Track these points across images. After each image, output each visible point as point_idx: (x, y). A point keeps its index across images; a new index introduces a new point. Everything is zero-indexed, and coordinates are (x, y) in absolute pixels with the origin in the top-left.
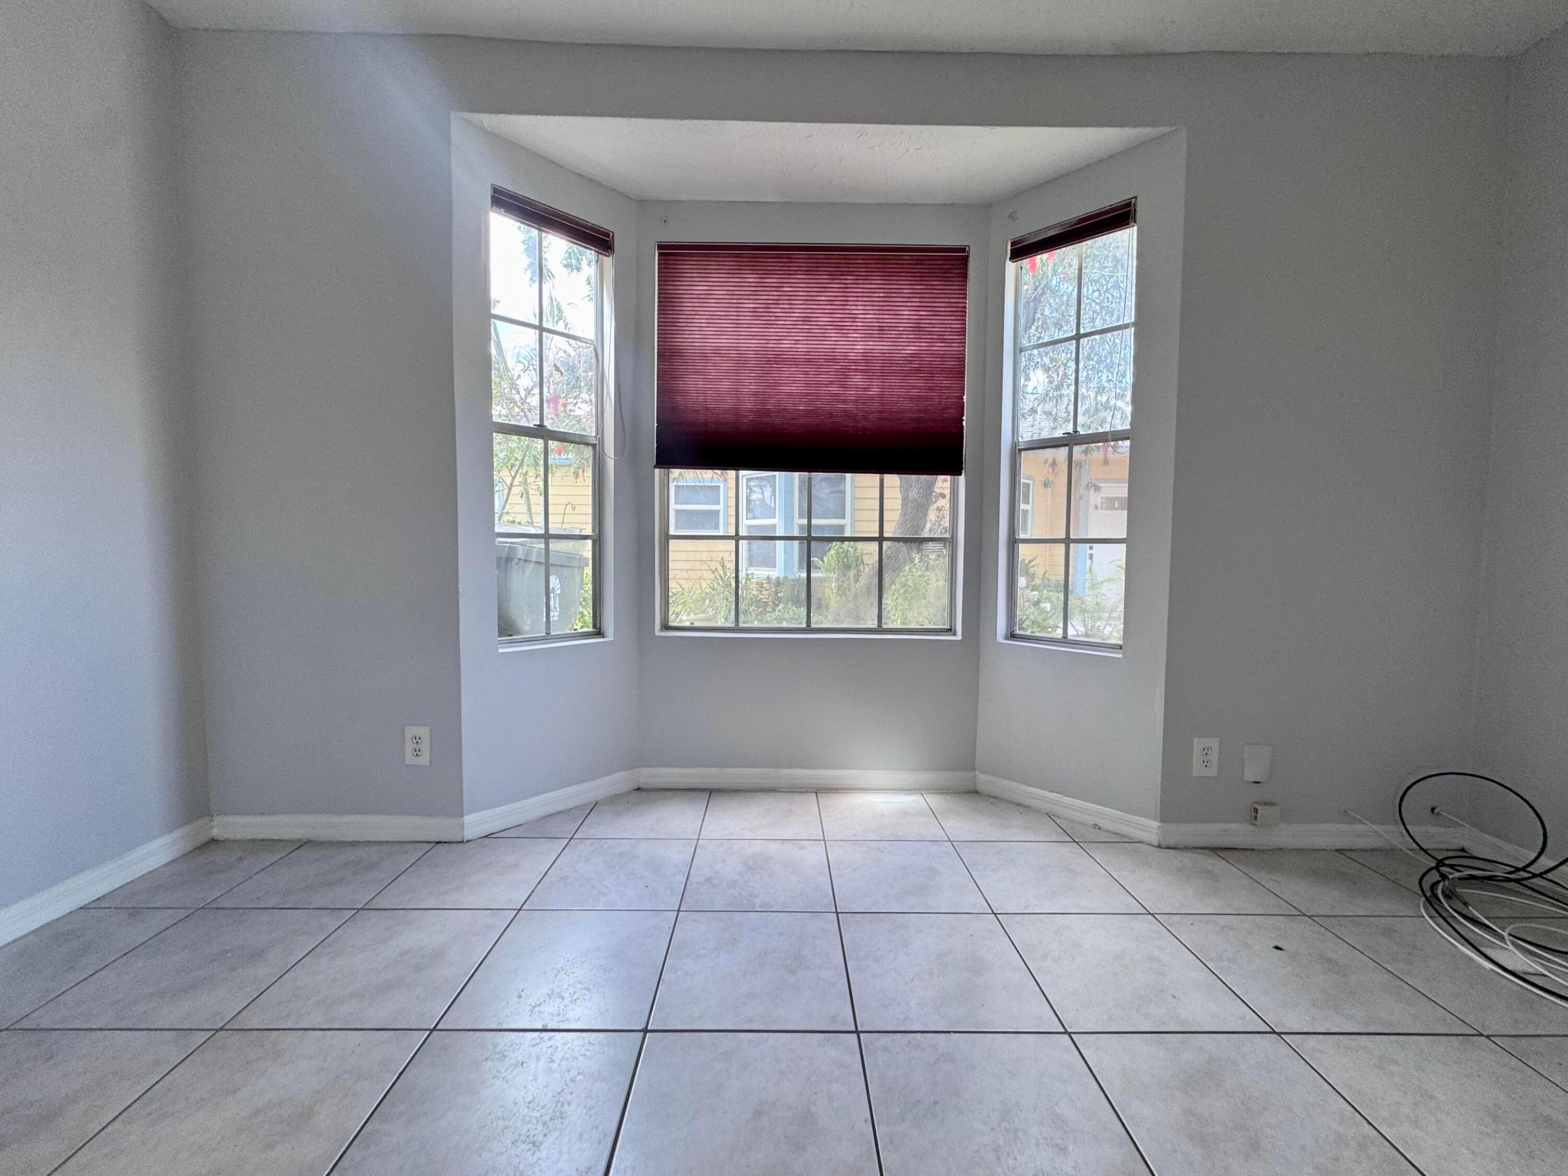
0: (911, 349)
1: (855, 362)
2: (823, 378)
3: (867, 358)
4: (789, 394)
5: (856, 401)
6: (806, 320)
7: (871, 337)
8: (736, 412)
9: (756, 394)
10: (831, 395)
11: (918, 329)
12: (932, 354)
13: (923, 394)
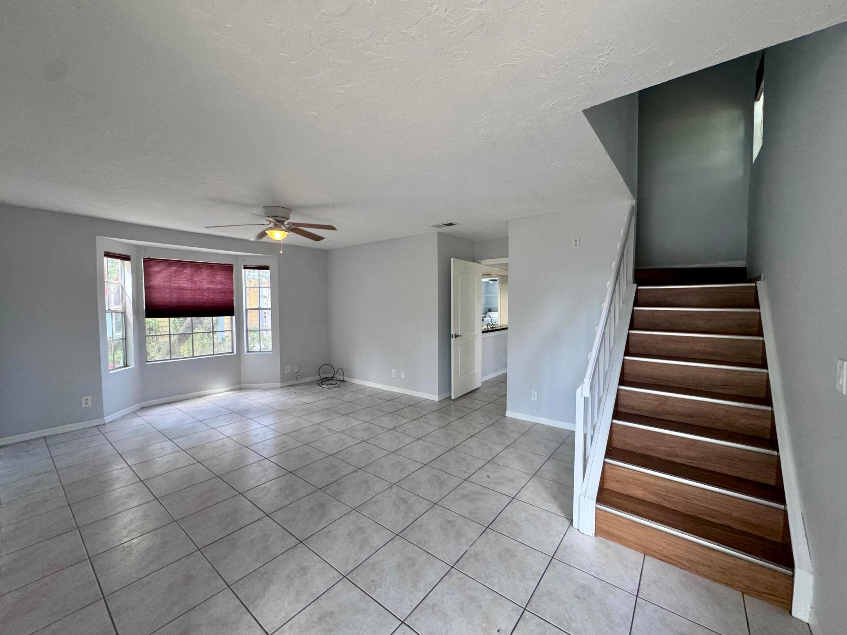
0: (220, 287)
1: (205, 290)
2: (196, 294)
3: (208, 289)
4: (187, 298)
5: (206, 300)
6: (191, 279)
7: (209, 284)
8: (171, 302)
10: (199, 297)
11: (221, 282)
12: (225, 288)
13: (224, 297)
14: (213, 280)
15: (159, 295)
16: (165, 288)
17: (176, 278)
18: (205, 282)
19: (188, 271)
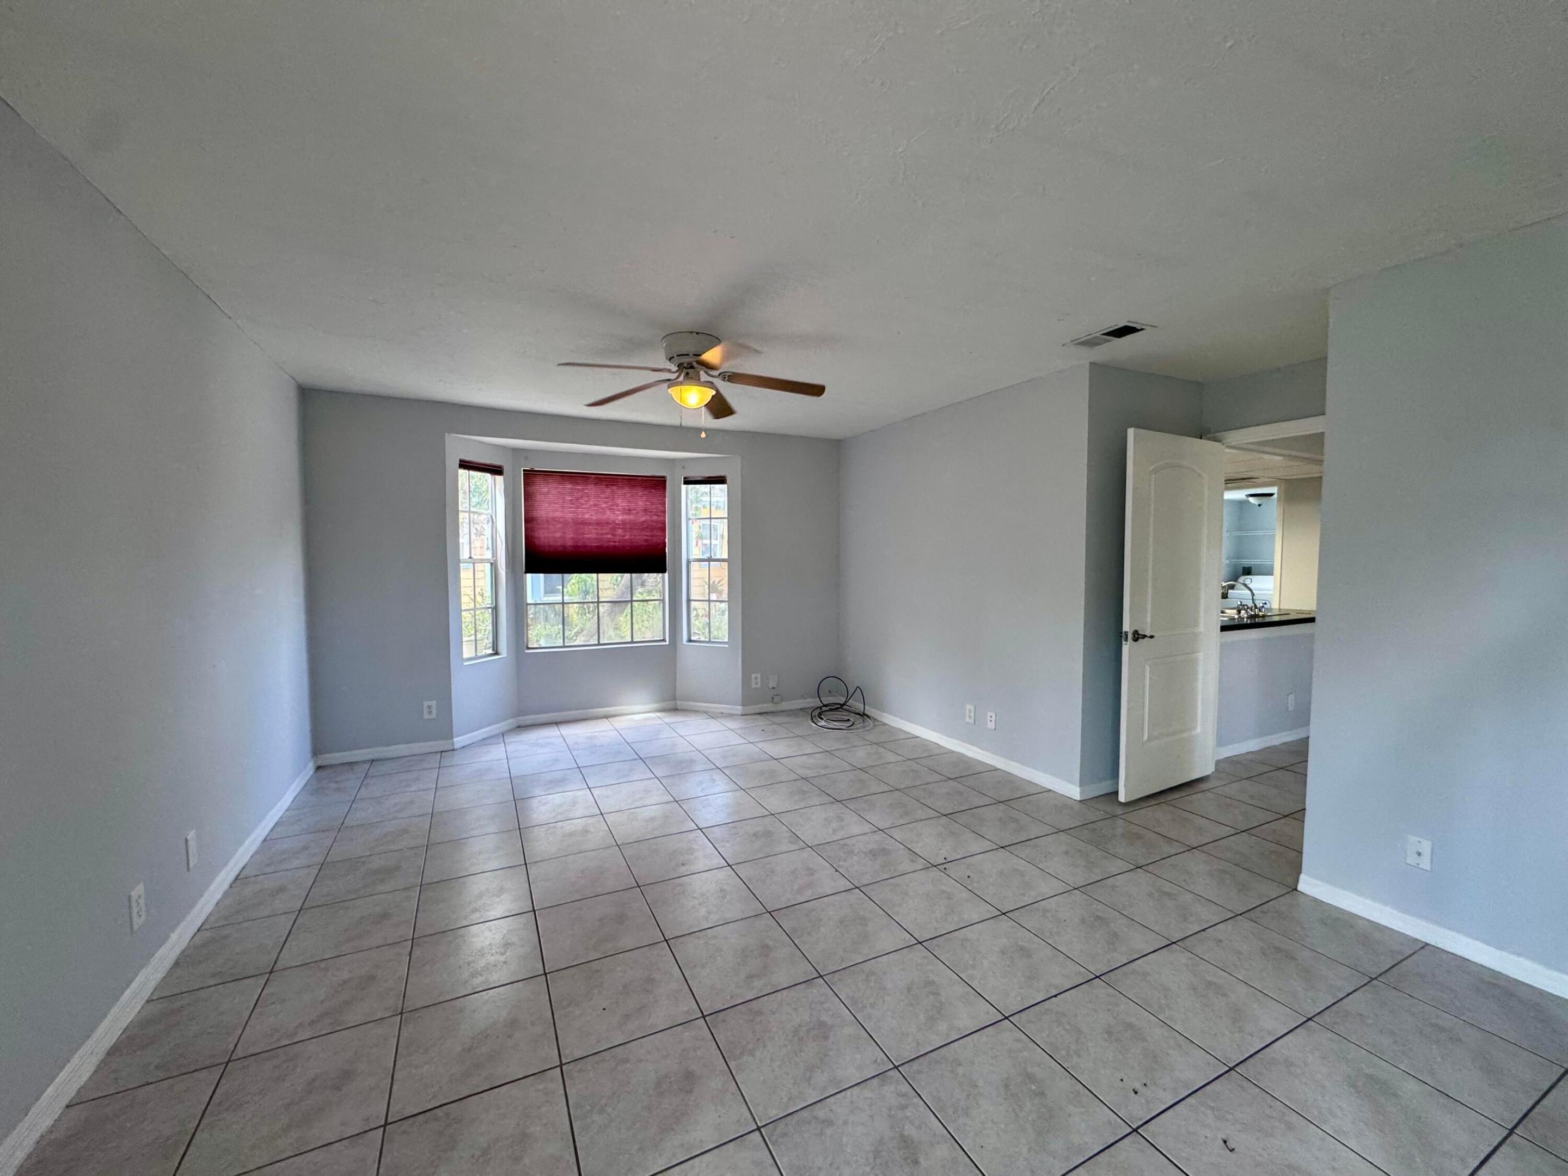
0: (643, 519)
1: (619, 524)
2: (604, 531)
3: (624, 523)
4: (589, 539)
5: (619, 542)
6: (595, 505)
7: (626, 514)
8: (564, 546)
9: (573, 538)
10: (608, 538)
11: (645, 510)
12: (653, 521)
13: (649, 538)
14: (633, 506)
15: (546, 535)
16: (556, 521)
17: (573, 504)
18: (618, 510)
19: (591, 490)
